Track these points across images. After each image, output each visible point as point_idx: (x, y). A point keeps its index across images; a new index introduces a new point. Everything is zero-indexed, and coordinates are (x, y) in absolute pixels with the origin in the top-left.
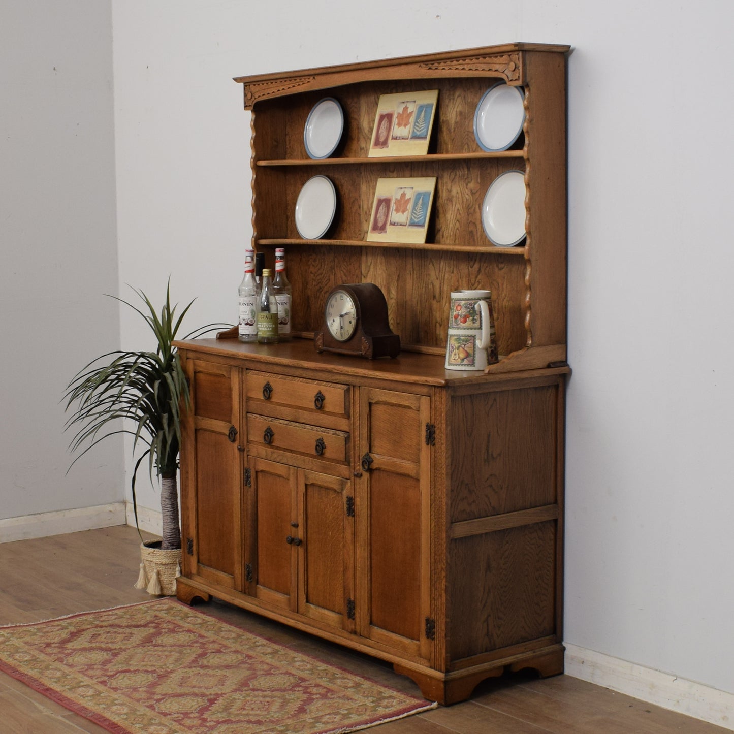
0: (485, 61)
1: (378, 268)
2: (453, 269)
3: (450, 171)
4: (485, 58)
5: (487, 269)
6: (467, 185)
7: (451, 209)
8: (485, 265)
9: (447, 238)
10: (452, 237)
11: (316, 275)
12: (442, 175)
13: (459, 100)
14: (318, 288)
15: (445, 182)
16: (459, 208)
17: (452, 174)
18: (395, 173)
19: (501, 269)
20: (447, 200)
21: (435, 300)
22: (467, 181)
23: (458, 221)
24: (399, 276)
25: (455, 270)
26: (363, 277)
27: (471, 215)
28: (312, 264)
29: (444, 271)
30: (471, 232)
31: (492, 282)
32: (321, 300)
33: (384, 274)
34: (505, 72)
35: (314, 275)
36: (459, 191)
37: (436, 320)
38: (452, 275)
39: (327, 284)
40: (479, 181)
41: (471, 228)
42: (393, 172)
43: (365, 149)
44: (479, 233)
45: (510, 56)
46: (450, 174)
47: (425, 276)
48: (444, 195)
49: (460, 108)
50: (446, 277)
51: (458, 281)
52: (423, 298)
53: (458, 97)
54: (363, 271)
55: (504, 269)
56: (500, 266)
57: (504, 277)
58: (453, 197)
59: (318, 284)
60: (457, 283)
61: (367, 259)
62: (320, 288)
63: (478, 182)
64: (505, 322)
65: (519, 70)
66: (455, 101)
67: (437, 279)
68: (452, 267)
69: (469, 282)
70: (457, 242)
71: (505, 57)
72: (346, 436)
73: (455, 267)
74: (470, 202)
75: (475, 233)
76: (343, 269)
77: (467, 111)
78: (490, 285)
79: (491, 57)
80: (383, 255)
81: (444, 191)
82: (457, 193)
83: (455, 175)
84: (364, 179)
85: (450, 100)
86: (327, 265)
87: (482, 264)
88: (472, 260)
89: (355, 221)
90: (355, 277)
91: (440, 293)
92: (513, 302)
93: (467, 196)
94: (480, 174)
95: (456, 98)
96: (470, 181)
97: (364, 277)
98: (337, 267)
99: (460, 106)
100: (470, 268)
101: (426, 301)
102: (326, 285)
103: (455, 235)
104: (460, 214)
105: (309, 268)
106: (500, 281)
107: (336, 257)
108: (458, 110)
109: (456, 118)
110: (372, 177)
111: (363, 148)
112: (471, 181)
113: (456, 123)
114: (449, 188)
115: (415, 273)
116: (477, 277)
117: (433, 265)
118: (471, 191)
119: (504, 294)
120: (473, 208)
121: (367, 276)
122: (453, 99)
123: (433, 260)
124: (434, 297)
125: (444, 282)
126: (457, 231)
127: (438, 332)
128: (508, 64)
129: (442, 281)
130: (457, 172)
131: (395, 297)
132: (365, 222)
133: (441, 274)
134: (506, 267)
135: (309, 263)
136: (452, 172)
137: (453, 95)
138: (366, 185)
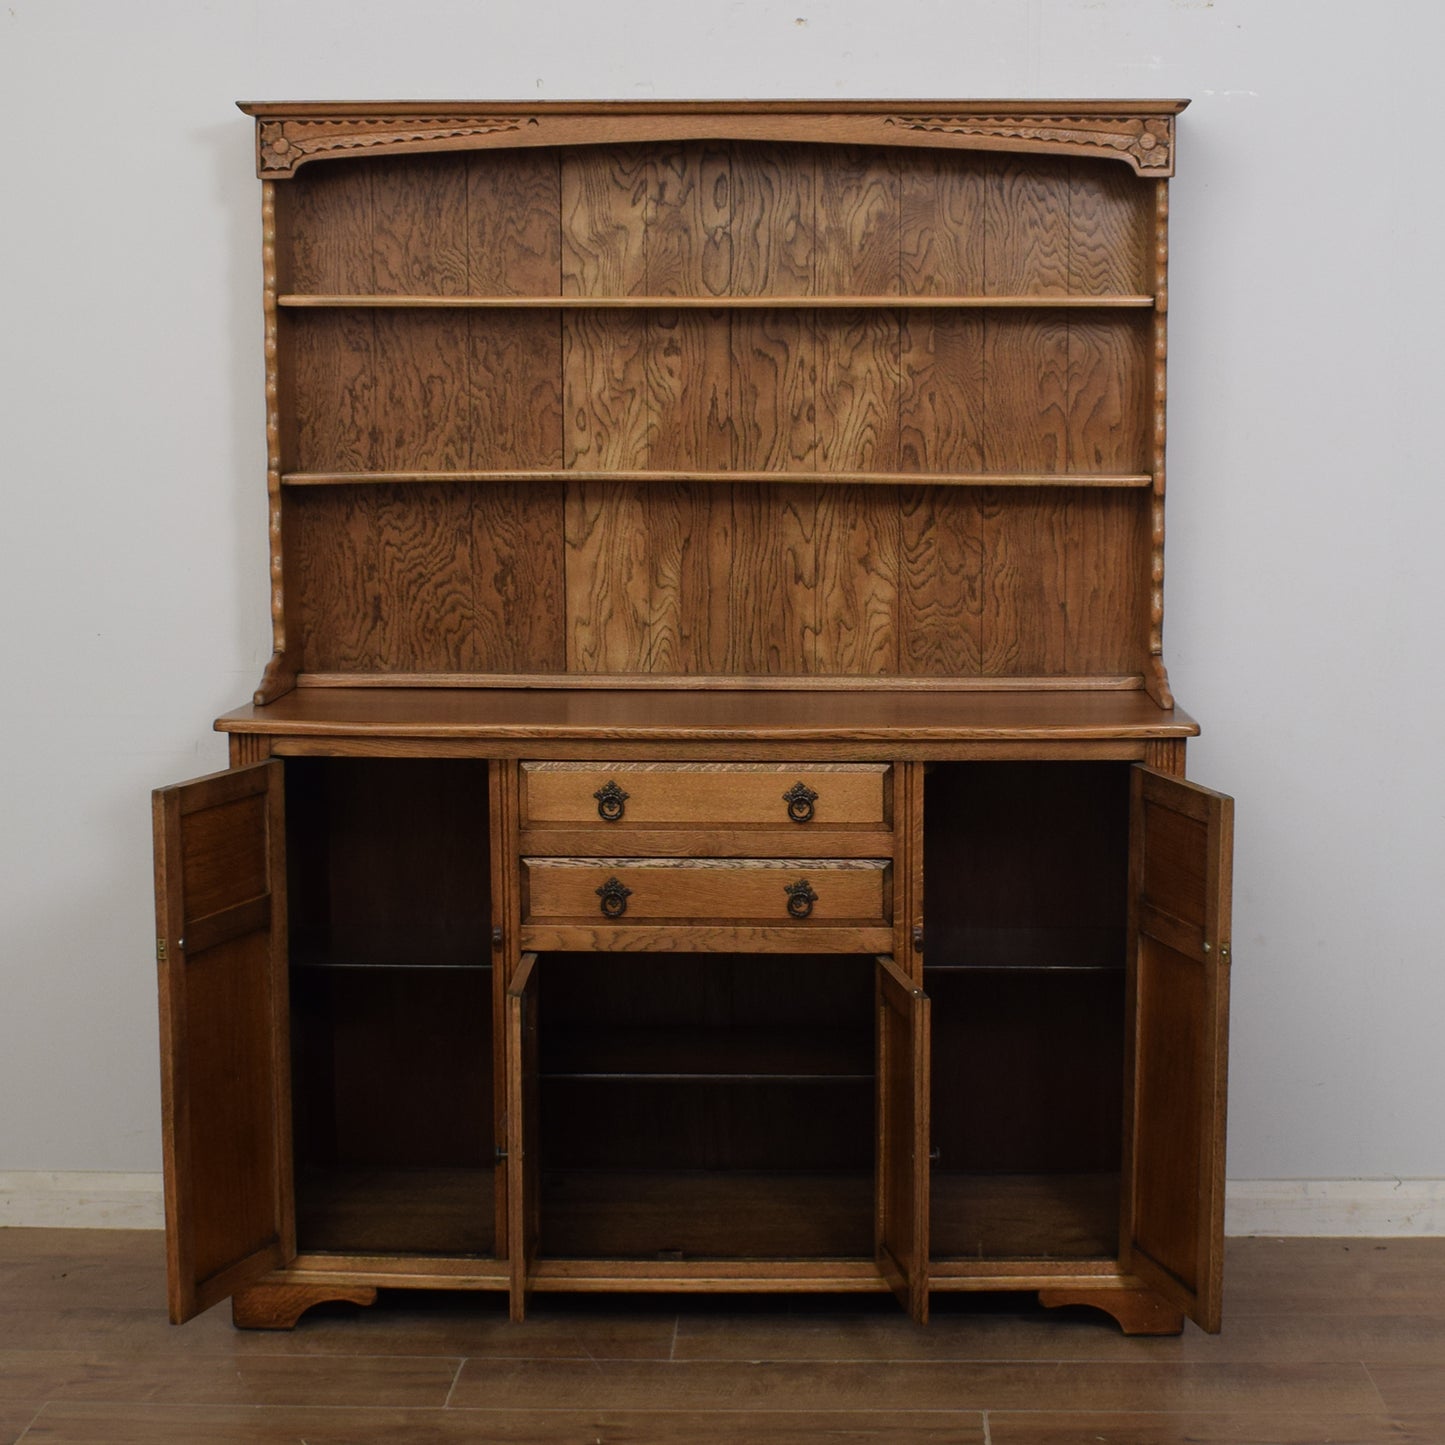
0: (1076, 125)
1: (621, 527)
2: (856, 520)
3: (847, 329)
4: (1076, 120)
5: (954, 517)
6: (896, 357)
7: (850, 403)
8: (946, 510)
9: (838, 459)
10: (850, 459)
11: (405, 548)
12: (825, 336)
13: (875, 191)
14: (413, 575)
15: (832, 349)
16: (875, 402)
17: (853, 334)
18: (677, 328)
19: (990, 516)
20: (839, 386)
21: (801, 583)
22: (896, 349)
23: (870, 426)
24: (687, 541)
25: (860, 521)
26: (567, 545)
27: (906, 415)
28: (389, 523)
29: (827, 525)
30: (909, 447)
31: (965, 542)
32: (424, 602)
33: (640, 539)
34: (1131, 150)
35: (400, 550)
36: (874, 367)
37: (804, 622)
38: (852, 531)
39: (445, 565)
40: (931, 348)
41: (908, 439)
42: (672, 327)
43: (579, 277)
44: (930, 449)
45: (1144, 121)
46: (849, 333)
47: (771, 536)
48: (831, 374)
49: (879, 206)
50: (834, 535)
51: (868, 544)
52: (764, 582)
53: (872, 184)
54: (570, 535)
55: (998, 517)
56: (987, 511)
57: (999, 532)
58: (855, 379)
59: (415, 565)
60: (866, 549)
61: (584, 508)
62: (421, 575)
63: (928, 352)
64: (1002, 615)
65: (1168, 148)
66: (863, 193)
67: (808, 541)
68: (852, 517)
69: (899, 544)
70: (866, 465)
71: (1133, 122)
72: (883, 867)
73: (861, 515)
74: (907, 388)
75: (920, 451)
76: (500, 531)
77: (898, 213)
78: (960, 546)
79: (1094, 119)
80: (639, 498)
81: (830, 367)
82: (869, 371)
83: (864, 337)
84: (576, 341)
85: (849, 188)
86: (446, 524)
87: (937, 509)
88: (908, 501)
89: (542, 429)
90: (541, 549)
91: (817, 569)
92: (1021, 575)
93: (897, 379)
94: (935, 336)
95: (866, 186)
96: (907, 348)
97: (574, 546)
98: (480, 527)
99: (880, 202)
100: (903, 518)
101: (774, 588)
102: (440, 569)
103: (862, 454)
104: (876, 413)
105: (380, 534)
106: (986, 539)
107: (476, 506)
108: (874, 209)
109: (867, 227)
110: (603, 336)
111: (573, 275)
112: (910, 347)
113: (866, 235)
114: (844, 361)
115: (740, 531)
116: (923, 534)
117: (796, 515)
118: (909, 367)
119: (997, 564)
120: (915, 401)
121: (583, 544)
122: (859, 188)
123: (795, 504)
124: (798, 578)
125: (827, 547)
126: (868, 445)
127: (809, 645)
128: (1138, 136)
129: (823, 546)
130: (870, 332)
131: (676, 583)
132: (576, 431)
133: (818, 530)
134: (1003, 511)
135: (382, 522)
136: (852, 330)
137: (859, 179)
138: (581, 353)
